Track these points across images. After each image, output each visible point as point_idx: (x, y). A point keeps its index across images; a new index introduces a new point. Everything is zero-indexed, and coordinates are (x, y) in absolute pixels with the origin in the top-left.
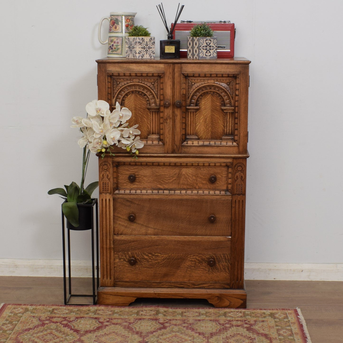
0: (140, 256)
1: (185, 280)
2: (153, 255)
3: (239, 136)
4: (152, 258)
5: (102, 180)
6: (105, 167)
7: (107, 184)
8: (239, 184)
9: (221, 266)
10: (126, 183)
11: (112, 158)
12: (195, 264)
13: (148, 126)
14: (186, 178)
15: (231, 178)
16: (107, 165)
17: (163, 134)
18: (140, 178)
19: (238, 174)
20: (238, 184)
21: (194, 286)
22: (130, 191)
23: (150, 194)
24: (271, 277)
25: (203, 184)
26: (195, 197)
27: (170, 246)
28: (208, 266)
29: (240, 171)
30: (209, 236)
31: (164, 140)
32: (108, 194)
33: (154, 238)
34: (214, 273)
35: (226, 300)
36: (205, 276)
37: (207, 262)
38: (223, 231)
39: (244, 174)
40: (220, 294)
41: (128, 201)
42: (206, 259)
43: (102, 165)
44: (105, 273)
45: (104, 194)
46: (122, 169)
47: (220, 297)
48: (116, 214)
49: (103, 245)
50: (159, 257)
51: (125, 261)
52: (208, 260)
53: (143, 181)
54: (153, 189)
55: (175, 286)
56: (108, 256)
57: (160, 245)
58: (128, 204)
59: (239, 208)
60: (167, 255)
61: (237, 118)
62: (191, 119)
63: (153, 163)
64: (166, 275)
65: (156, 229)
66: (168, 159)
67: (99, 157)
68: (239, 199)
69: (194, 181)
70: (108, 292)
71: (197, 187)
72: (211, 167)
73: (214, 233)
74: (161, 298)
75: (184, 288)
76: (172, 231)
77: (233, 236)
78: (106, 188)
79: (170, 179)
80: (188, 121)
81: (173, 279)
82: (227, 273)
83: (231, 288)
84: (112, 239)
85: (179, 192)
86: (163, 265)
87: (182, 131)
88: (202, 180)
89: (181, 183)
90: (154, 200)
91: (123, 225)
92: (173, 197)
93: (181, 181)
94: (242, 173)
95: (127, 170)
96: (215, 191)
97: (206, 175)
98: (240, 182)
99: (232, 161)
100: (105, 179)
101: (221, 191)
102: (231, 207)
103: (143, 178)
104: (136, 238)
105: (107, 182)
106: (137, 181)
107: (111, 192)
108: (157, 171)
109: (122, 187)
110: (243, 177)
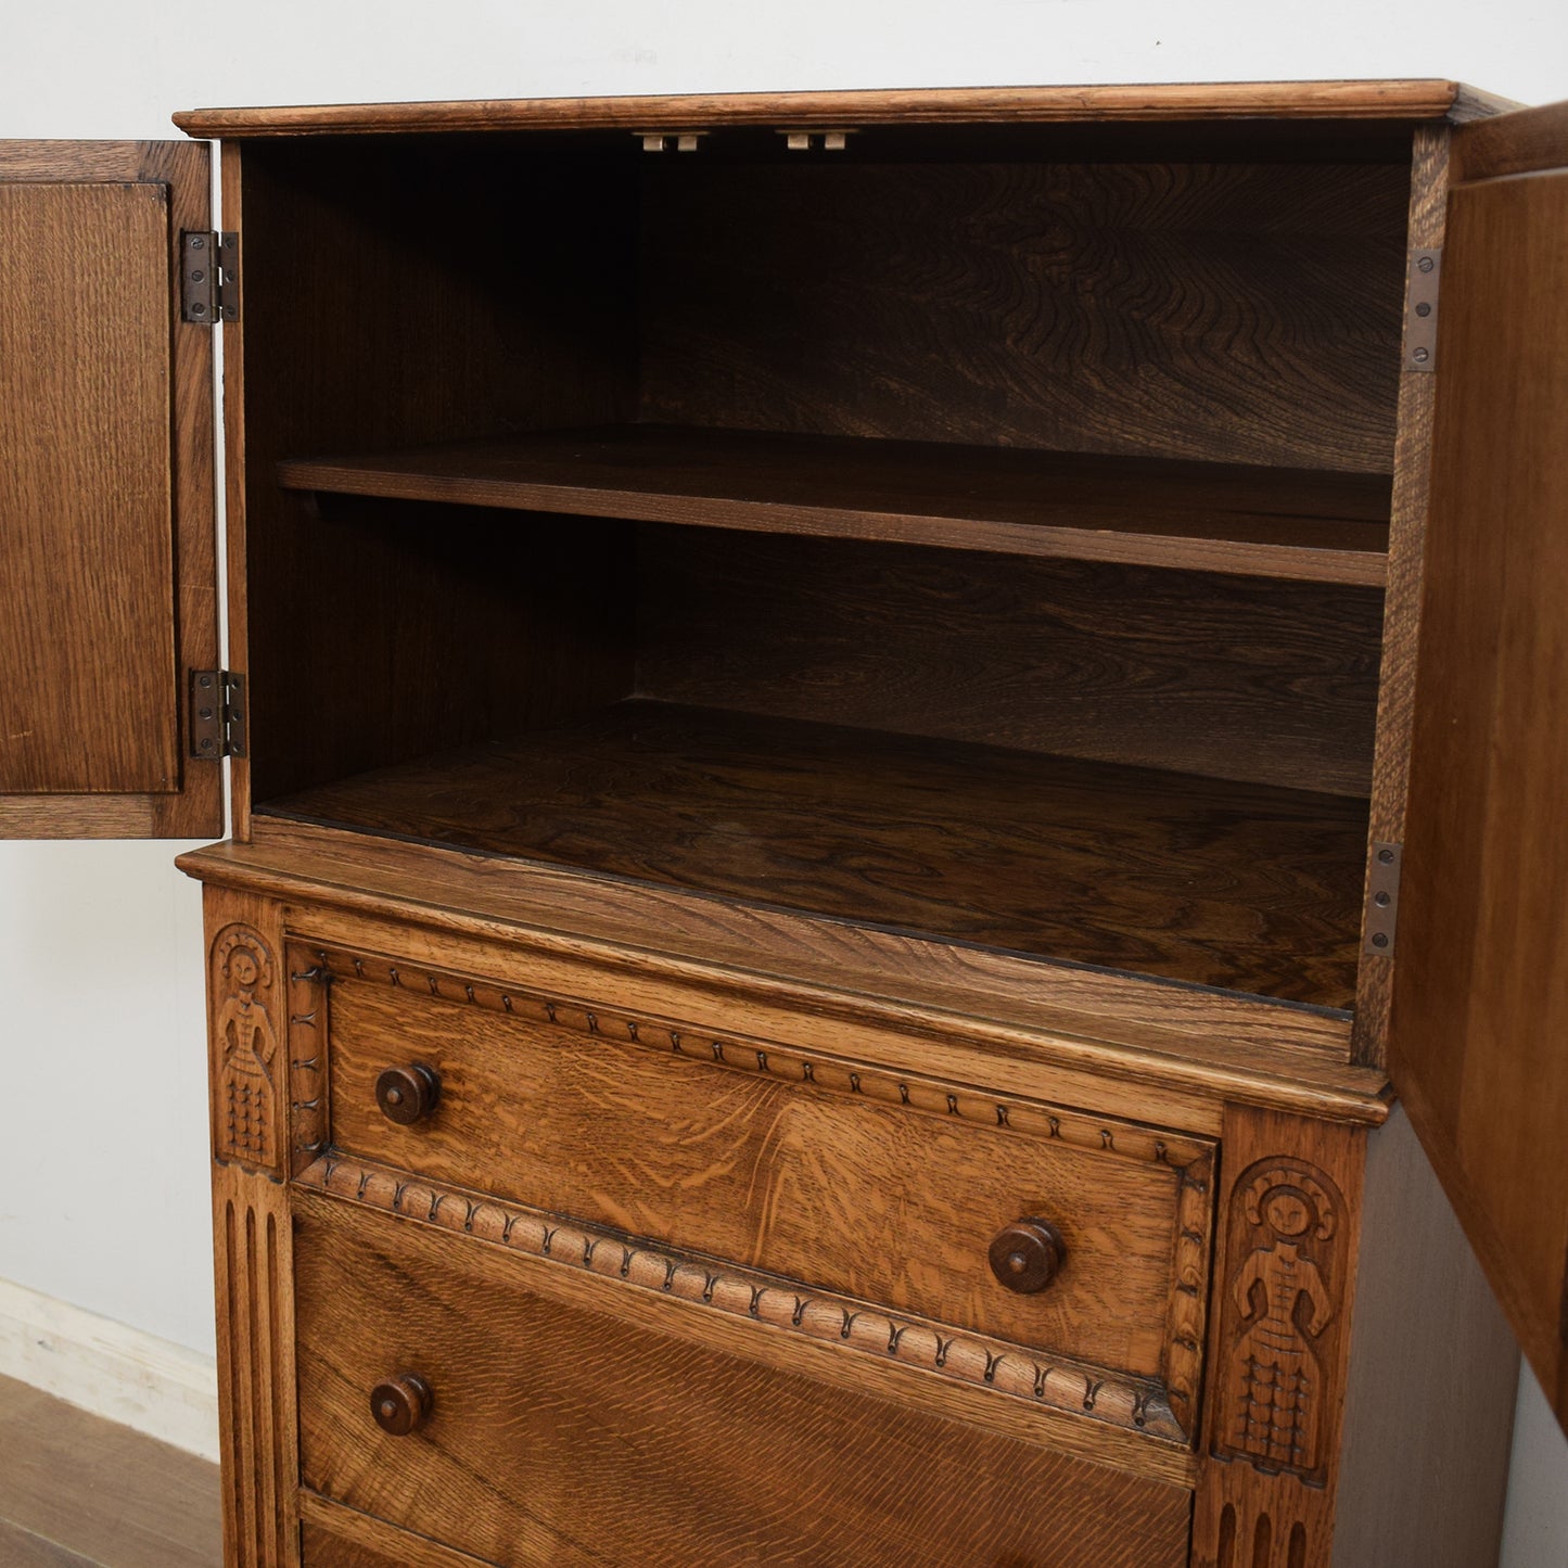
5: (225, 1061)
6: (243, 967)
7: (254, 1099)
8: (1275, 1366)
10: (384, 1124)
11: (280, 905)
14: (811, 1187)
15: (1192, 1290)
16: (252, 952)
18: (472, 1107)
19: (1265, 1264)
20: (1267, 1361)
22: (401, 1189)
23: (528, 1260)
25: (954, 1273)
29: (1286, 1239)
32: (261, 1177)
39: (1324, 1279)
41: (384, 1261)
43: (223, 946)
45: (240, 1175)
46: (354, 1006)
48: (313, 1341)
53: (494, 1137)
54: (553, 1212)
58: (389, 1286)
63: (551, 1004)
65: (572, 1541)
66: (666, 992)
67: (204, 884)
68: (1260, 1501)
69: (872, 1230)
71: (899, 1292)
72: (1026, 1143)
78: (247, 1131)
79: (689, 1170)
84: (294, 1511)
85: (744, 1292)
88: (941, 1237)
89: (773, 1216)
90: (558, 1309)
91: (358, 1437)
92: (694, 1327)
93: (770, 1204)
94: (1311, 1268)
95: (392, 1022)
96: (1043, 1369)
97: (981, 1199)
98: (1286, 1344)
99: (1216, 1127)
100: (243, 1056)
101: (1098, 1387)
102: (1184, 1554)
103: (496, 1109)
104: (439, 1560)
105: (256, 1083)
106: (456, 1122)
107: (279, 1166)
108: (593, 1079)
109: (357, 1146)
110: (1312, 1308)
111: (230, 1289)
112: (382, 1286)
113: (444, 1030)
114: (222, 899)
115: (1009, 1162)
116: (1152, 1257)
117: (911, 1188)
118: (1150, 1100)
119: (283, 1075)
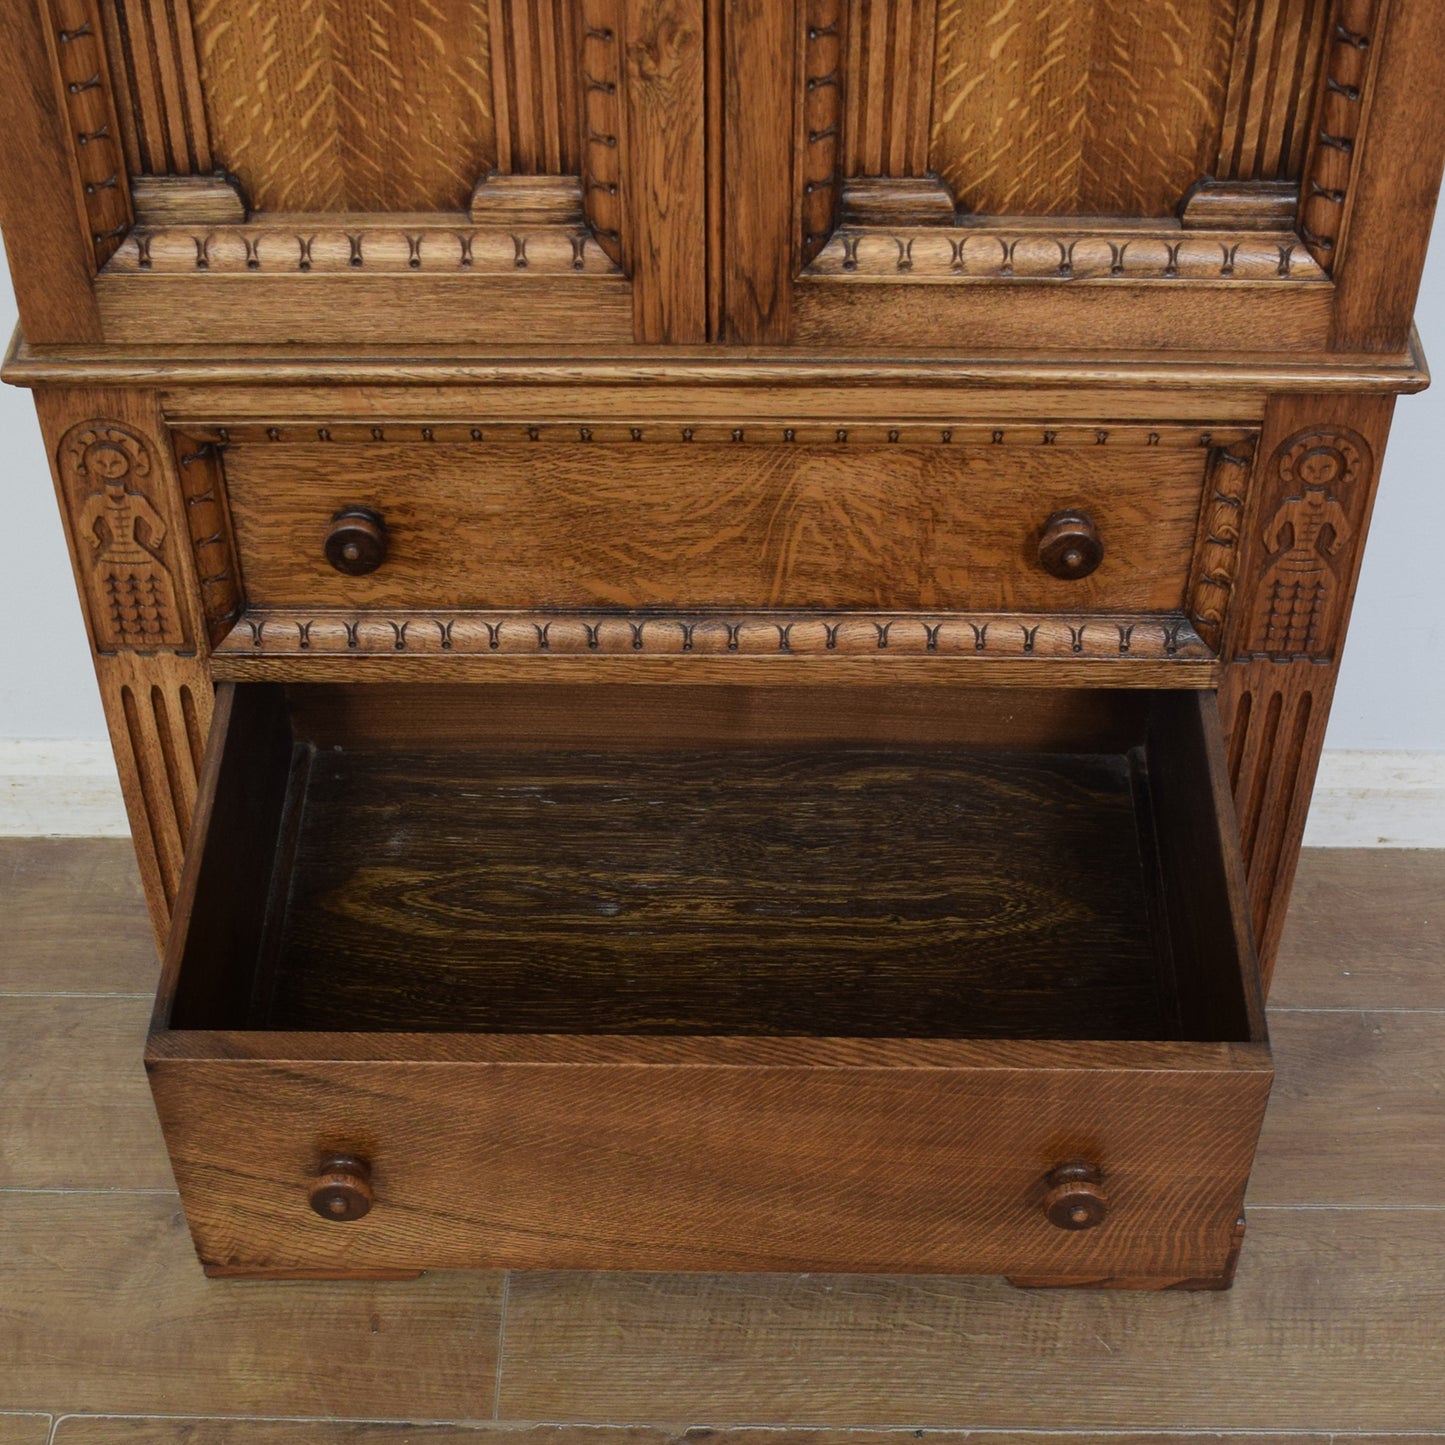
3: (1357, 201)
5: (96, 557)
6: (107, 462)
7: (144, 586)
8: (1297, 584)
10: (311, 570)
11: (151, 395)
13: (471, 101)
14: (832, 529)
15: (1226, 542)
16: (117, 445)
17: (613, 186)
18: (425, 534)
19: (1295, 510)
20: (1289, 582)
22: (352, 626)
23: (522, 657)
25: (983, 569)
26: (907, 671)
29: (1312, 487)
31: (625, 241)
32: (165, 655)
39: (1345, 509)
43: (74, 446)
45: (137, 660)
53: (457, 556)
54: (542, 607)
61: (1365, 41)
62: (892, 30)
63: (532, 428)
66: (672, 394)
67: (34, 391)
68: (1274, 684)
69: (899, 551)
71: (928, 595)
72: (1066, 453)
78: (140, 617)
79: (694, 540)
80: (865, 50)
85: (770, 632)
87: (800, 161)
88: (969, 544)
89: (791, 563)
92: (717, 673)
93: (787, 551)
94: (1336, 505)
95: (311, 475)
96: (1077, 628)
97: (1011, 505)
98: (1309, 566)
99: (1259, 413)
100: (121, 548)
101: (1129, 632)
103: (457, 531)
105: (144, 572)
106: (406, 552)
107: (188, 639)
108: (576, 482)
109: (281, 599)
110: (1334, 534)
111: (138, 763)
113: (381, 469)
114: (65, 399)
115: (1042, 470)
116: (1180, 520)
117: (940, 510)
118: (1197, 401)
119: (180, 554)
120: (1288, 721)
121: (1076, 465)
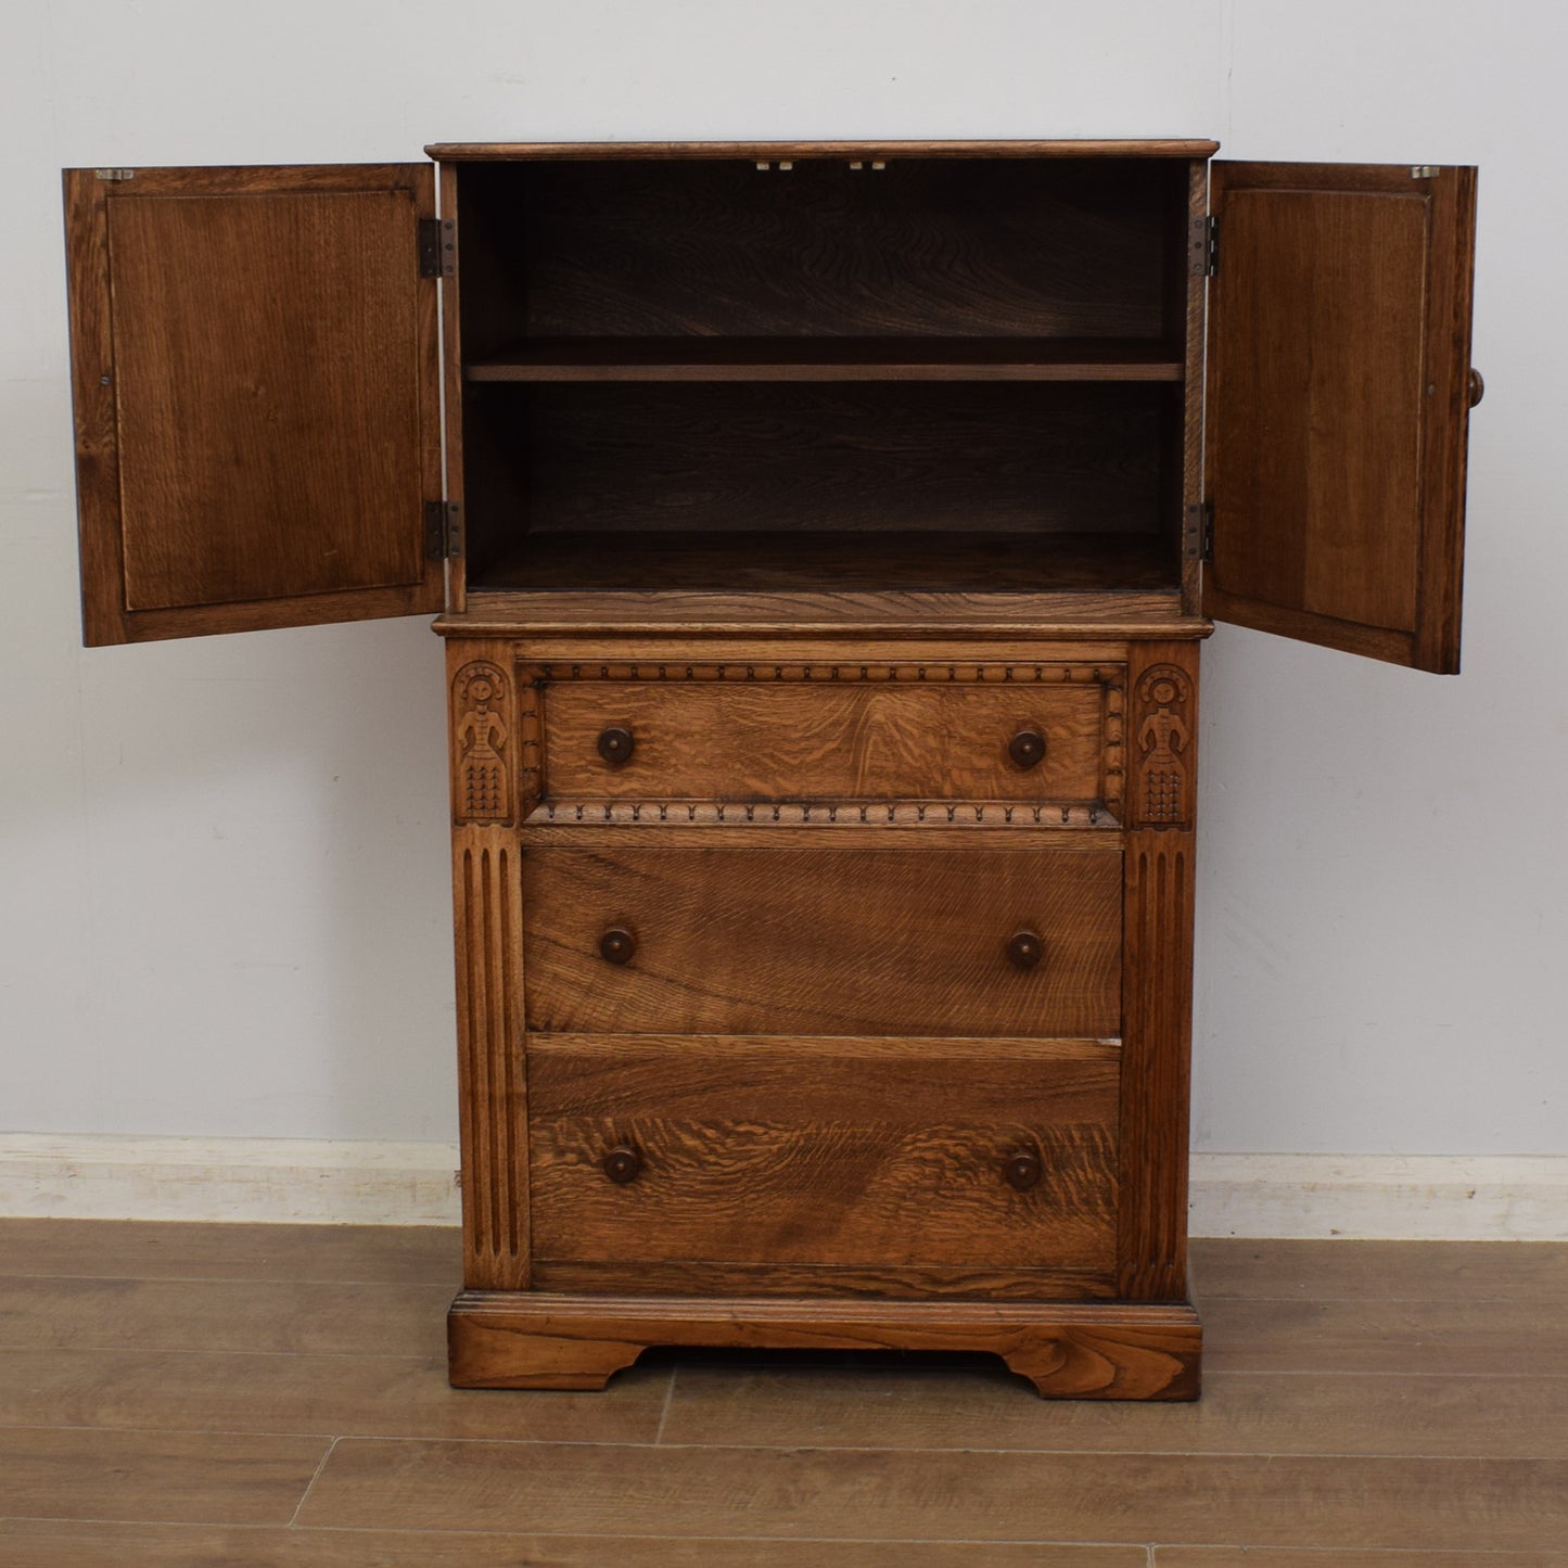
0: (662, 1137)
1: (888, 1256)
2: (728, 1133)
4: (723, 1144)
5: (464, 755)
6: (481, 690)
7: (489, 775)
8: (1162, 773)
9: (1072, 1188)
10: (589, 771)
11: (511, 643)
12: (941, 1176)
14: (889, 742)
15: (1117, 744)
16: (488, 678)
18: (656, 746)
19: (1154, 721)
20: (1157, 771)
21: (935, 1287)
22: (608, 809)
23: (708, 827)
24: (1316, 1225)
25: (980, 770)
26: (939, 840)
27: (813, 1087)
28: (1007, 1186)
29: (1164, 705)
30: (1009, 1033)
32: (495, 826)
33: (732, 1045)
34: (1034, 1223)
35: (1097, 1357)
36: (988, 1236)
37: (999, 1169)
38: (1082, 1014)
39: (1183, 721)
40: (1069, 1330)
41: (595, 858)
42: (994, 1153)
43: (463, 678)
44: (487, 1222)
45: (477, 829)
46: (563, 699)
47: (1067, 1346)
48: (537, 927)
49: (474, 1083)
50: (756, 1144)
51: (587, 1161)
52: (1003, 1156)
53: (673, 761)
54: (721, 797)
55: (837, 1288)
56: (500, 1137)
57: (760, 1083)
58: (600, 874)
59: (1161, 891)
60: (797, 1133)
63: (722, 667)
64: (791, 1232)
65: (740, 1001)
66: (799, 645)
67: (447, 639)
68: (1159, 846)
69: (929, 758)
70: (502, 1317)
71: (947, 789)
72: (1020, 688)
73: (1036, 1022)
74: (769, 1345)
75: (885, 1300)
76: (819, 1013)
77: (1129, 1032)
78: (483, 798)
79: (809, 751)
81: (831, 1251)
82: (1103, 1220)
83: (1123, 1298)
84: (521, 1051)
85: (855, 812)
86: (776, 1181)
88: (971, 753)
89: (867, 766)
90: (727, 854)
91: (572, 983)
92: (824, 840)
93: (865, 757)
94: (1177, 717)
95: (593, 705)
96: (1037, 808)
97: (993, 725)
98: (1167, 759)
99: (1125, 655)
100: (480, 748)
101: (1068, 810)
102: (1120, 888)
103: (674, 744)
104: (642, 1045)
105: (490, 765)
106: (644, 758)
107: (511, 816)
108: (744, 710)
109: (567, 791)
110: (1179, 737)
111: (467, 910)
112: (593, 875)
113: (633, 702)
114: (462, 647)
115: (1007, 701)
116: (1091, 734)
117: (951, 729)
118: (1091, 648)
119: (513, 754)
120: (1171, 876)
121: (1028, 698)
